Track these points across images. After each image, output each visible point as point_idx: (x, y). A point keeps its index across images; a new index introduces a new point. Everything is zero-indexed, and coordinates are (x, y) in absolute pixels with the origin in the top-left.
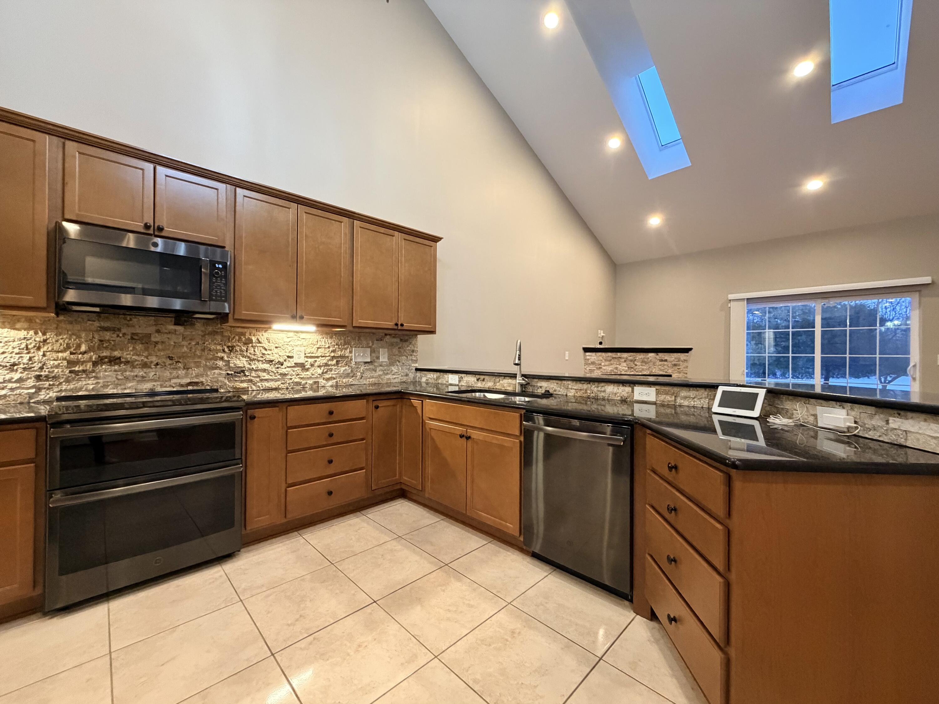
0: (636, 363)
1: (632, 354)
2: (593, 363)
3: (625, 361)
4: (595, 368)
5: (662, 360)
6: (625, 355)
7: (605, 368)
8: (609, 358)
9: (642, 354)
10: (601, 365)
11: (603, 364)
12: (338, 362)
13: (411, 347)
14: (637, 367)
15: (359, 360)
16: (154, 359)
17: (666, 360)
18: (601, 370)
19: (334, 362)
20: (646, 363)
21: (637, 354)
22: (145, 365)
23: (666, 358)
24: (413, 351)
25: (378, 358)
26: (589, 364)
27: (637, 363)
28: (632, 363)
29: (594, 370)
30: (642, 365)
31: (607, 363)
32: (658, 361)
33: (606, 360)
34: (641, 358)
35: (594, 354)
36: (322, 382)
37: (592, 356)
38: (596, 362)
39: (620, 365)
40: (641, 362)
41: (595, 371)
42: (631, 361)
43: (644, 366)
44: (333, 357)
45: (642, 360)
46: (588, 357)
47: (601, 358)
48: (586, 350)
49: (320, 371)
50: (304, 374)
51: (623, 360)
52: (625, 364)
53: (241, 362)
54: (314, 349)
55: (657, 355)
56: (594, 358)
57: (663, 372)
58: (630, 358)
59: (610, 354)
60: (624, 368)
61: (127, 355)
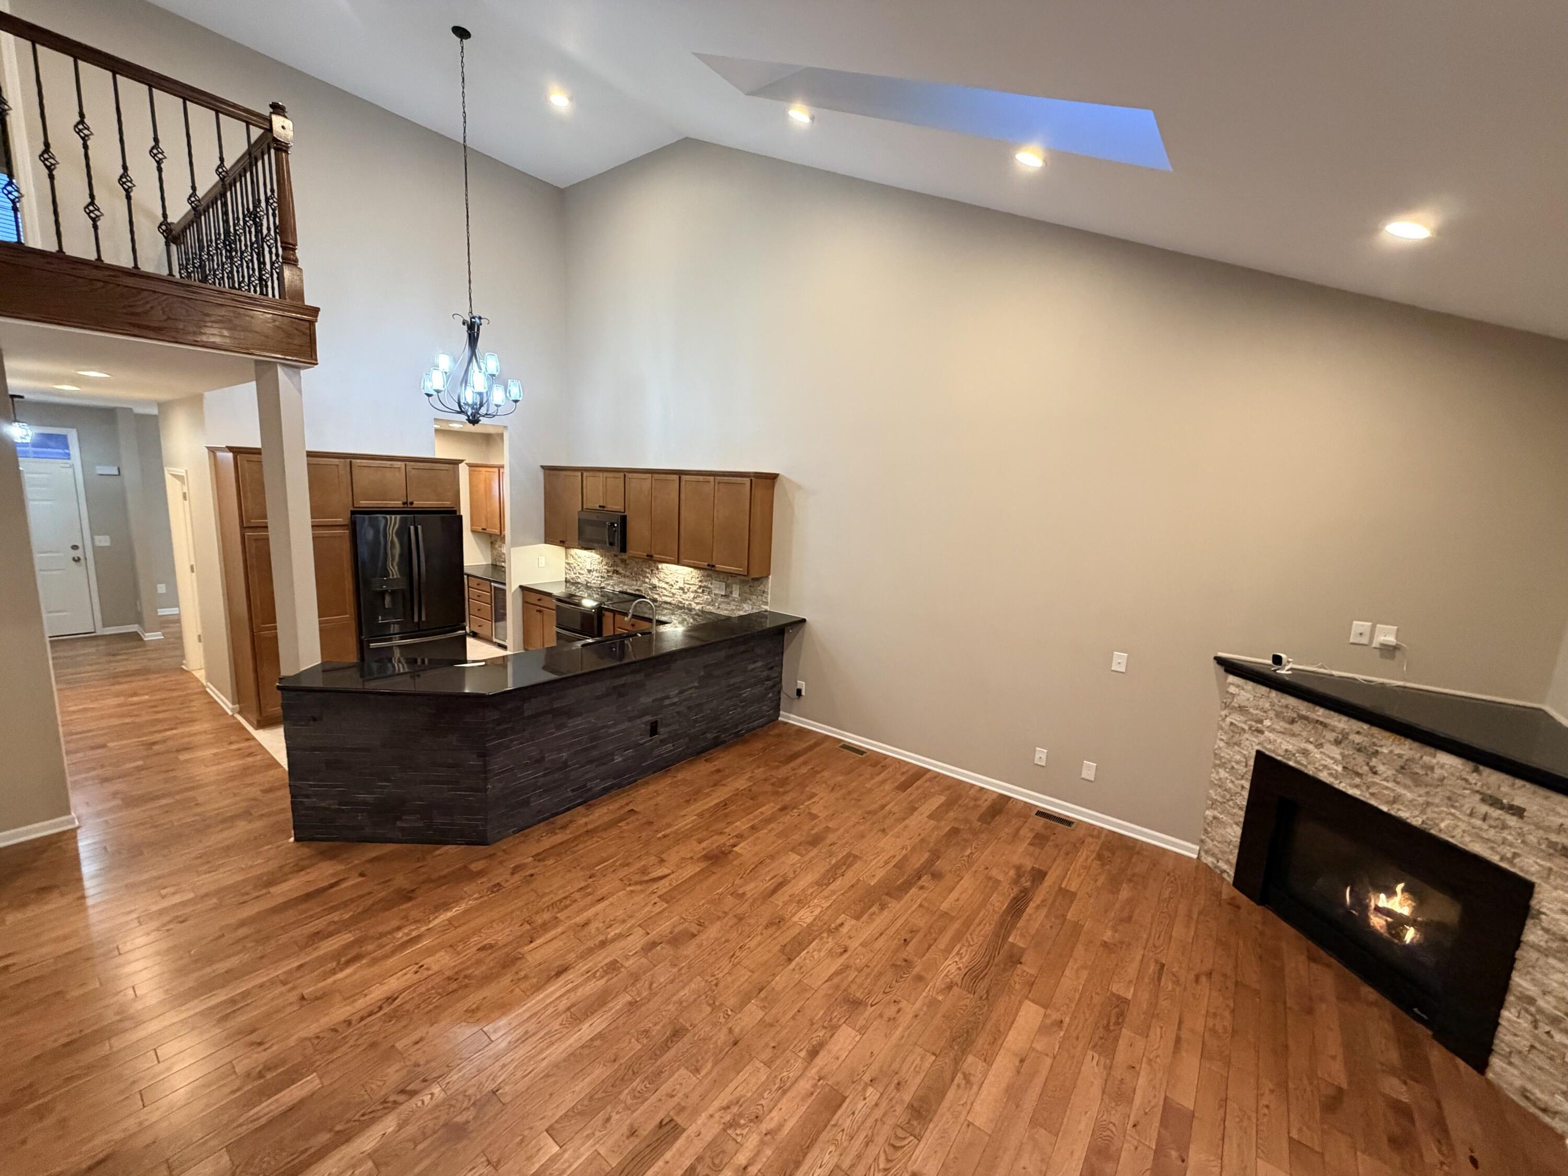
0: (1374, 762)
1: (1366, 726)
2: (1242, 709)
3: (1337, 742)
4: (1246, 728)
5: (1495, 802)
6: (1340, 722)
7: (1271, 736)
8: (1291, 714)
9: (1408, 743)
10: (1261, 722)
11: (1267, 723)
12: (703, 591)
13: (761, 587)
14: (1377, 779)
15: (717, 592)
16: (628, 573)
17: (1518, 812)
18: (1262, 738)
19: (700, 591)
20: (1417, 781)
21: (1387, 734)
22: (624, 576)
23: (1518, 802)
24: (764, 592)
25: (731, 593)
26: (1234, 708)
27: (1381, 768)
28: (1360, 759)
29: (1243, 729)
30: (1395, 781)
31: (1281, 725)
32: (1478, 797)
33: (1278, 715)
34: (1400, 756)
35: (1250, 685)
36: (694, 605)
37: (1243, 689)
38: (1251, 710)
39: (1319, 746)
40: (1397, 771)
41: (1246, 736)
42: (1359, 750)
43: (1406, 787)
44: (700, 587)
45: (1400, 762)
46: (1232, 689)
47: (1267, 706)
48: (1230, 667)
49: (692, 595)
50: (684, 596)
51: (1331, 736)
52: (1336, 752)
53: (655, 581)
54: (689, 578)
55: (1476, 770)
56: (1248, 695)
57: (1492, 849)
58: (1358, 739)
59: (1292, 701)
60: (1329, 762)
61: (621, 571)
